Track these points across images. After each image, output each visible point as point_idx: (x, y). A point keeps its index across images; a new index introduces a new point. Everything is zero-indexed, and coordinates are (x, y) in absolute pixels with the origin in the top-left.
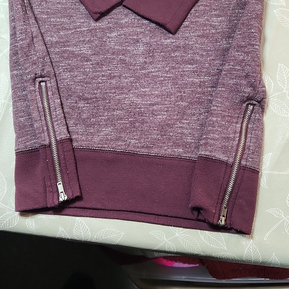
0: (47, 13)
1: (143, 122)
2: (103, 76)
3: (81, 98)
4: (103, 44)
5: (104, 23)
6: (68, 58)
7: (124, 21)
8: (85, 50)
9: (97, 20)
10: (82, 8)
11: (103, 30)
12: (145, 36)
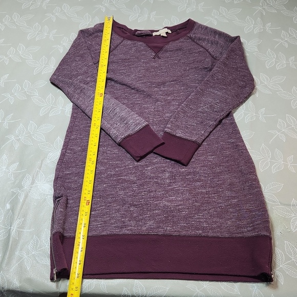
0: (107, 159)
1: (173, 216)
2: (145, 192)
3: (131, 205)
4: (143, 174)
5: (142, 163)
6: (122, 183)
7: (155, 161)
8: (132, 178)
9: (138, 161)
10: (128, 155)
11: (142, 166)
12: (169, 168)
